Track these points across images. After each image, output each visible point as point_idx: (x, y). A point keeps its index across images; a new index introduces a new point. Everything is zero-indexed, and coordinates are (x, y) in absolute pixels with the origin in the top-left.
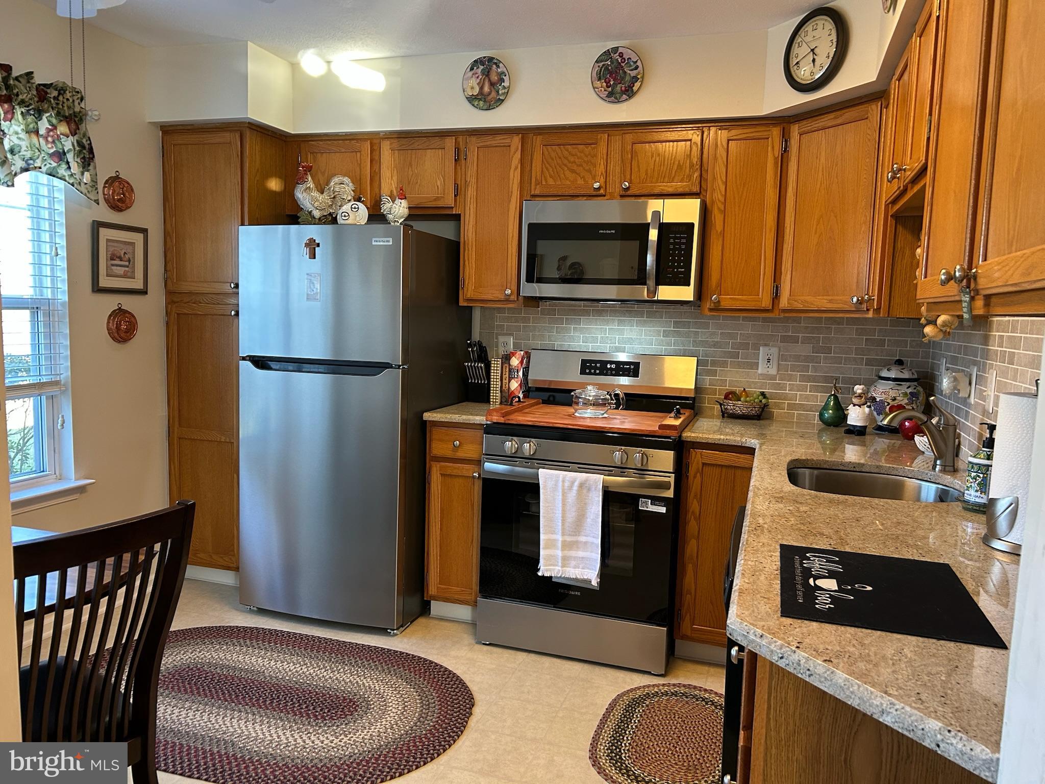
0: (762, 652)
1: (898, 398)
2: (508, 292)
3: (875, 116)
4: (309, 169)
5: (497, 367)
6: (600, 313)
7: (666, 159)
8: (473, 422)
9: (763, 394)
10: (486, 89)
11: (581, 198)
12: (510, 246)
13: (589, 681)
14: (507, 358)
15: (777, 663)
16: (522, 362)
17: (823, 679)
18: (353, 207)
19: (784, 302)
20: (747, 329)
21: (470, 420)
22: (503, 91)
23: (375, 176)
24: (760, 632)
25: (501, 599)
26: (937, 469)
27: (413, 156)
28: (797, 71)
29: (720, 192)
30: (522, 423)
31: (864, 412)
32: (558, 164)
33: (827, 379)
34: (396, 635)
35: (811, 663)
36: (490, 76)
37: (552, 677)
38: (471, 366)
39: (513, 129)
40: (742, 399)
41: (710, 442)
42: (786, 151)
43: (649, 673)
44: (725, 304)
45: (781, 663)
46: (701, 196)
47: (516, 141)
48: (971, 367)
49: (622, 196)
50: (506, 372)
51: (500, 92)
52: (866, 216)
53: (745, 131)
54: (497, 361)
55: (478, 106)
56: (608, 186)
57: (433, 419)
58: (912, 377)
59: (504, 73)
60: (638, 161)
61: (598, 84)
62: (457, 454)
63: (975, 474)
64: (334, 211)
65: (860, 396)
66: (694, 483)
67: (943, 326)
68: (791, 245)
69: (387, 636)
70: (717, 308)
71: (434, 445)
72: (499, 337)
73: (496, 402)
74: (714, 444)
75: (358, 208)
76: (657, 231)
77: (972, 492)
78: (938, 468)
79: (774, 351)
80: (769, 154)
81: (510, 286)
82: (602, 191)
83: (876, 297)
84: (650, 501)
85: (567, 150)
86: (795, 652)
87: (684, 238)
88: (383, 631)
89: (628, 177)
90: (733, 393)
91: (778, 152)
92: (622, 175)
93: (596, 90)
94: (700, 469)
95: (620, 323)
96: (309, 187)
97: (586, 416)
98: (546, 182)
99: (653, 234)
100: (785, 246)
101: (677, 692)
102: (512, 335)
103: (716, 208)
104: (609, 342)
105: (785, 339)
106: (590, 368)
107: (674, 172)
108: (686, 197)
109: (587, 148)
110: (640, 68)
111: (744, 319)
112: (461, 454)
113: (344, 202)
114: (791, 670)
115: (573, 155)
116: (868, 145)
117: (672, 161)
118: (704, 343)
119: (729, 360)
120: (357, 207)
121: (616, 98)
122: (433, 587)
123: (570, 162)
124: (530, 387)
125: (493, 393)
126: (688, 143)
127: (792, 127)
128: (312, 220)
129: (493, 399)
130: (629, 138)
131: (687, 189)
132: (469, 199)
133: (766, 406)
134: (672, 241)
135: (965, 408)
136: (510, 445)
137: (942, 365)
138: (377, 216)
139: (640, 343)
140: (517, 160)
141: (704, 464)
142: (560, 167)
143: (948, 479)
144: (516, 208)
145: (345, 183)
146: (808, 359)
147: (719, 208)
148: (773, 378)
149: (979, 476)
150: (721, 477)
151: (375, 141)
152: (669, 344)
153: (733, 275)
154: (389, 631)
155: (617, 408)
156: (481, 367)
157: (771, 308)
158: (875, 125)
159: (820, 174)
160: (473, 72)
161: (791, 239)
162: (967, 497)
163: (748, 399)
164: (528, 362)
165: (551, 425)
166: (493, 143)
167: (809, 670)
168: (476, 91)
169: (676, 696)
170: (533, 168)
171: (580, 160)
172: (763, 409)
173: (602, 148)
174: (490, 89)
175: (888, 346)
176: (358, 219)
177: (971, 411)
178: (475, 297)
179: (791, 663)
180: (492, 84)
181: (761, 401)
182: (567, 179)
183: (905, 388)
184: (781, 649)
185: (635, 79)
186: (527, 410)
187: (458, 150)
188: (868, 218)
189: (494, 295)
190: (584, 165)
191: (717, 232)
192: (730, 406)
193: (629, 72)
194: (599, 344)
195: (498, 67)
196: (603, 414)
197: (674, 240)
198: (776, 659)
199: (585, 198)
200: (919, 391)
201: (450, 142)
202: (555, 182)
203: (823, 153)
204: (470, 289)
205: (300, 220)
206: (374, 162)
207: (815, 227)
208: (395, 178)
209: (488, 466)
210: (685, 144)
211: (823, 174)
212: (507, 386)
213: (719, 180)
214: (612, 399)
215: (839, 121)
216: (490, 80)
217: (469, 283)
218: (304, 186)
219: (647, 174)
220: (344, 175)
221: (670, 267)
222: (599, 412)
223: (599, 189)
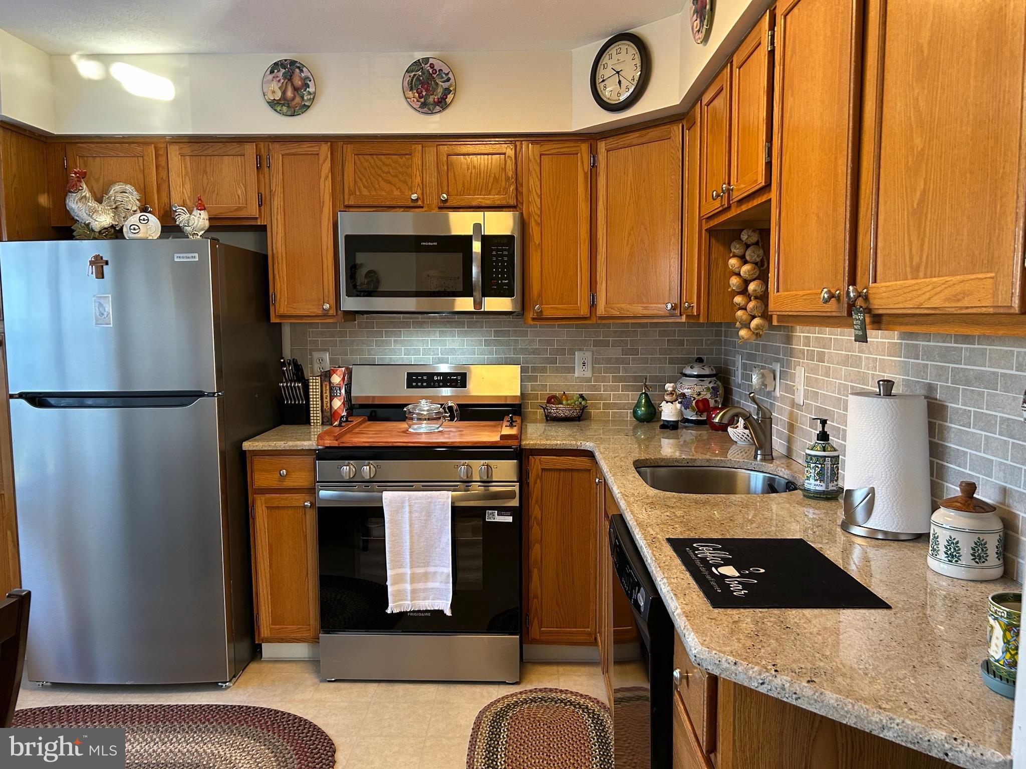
0: (738, 679)
1: (702, 393)
2: (327, 306)
3: (677, 137)
4: (83, 176)
5: (316, 386)
6: (420, 325)
7: (482, 172)
8: (301, 448)
9: (581, 396)
10: (290, 94)
11: (398, 209)
12: (325, 259)
13: (447, 703)
14: (326, 376)
15: (757, 689)
16: (343, 379)
17: (812, 702)
18: (142, 218)
19: (601, 310)
20: (562, 336)
21: (297, 446)
22: (309, 97)
23: (163, 184)
24: (731, 659)
25: (345, 631)
26: (758, 459)
27: (208, 163)
28: (603, 91)
29: (536, 205)
30: (358, 445)
31: (676, 409)
32: (371, 174)
33: (636, 379)
34: (230, 687)
35: (796, 685)
36: (293, 81)
37: (409, 704)
38: (287, 386)
39: (320, 137)
40: (564, 402)
41: (548, 448)
42: (594, 166)
43: (504, 683)
44: (548, 313)
45: (763, 689)
46: (518, 209)
47: (325, 149)
48: (774, 363)
49: (440, 208)
50: (326, 390)
51: (305, 98)
52: (674, 229)
53: (556, 146)
54: (316, 379)
55: (281, 112)
56: (425, 198)
57: (254, 449)
58: (712, 373)
59: (308, 78)
60: (454, 173)
61: (410, 94)
62: (285, 483)
63: (814, 465)
64: (117, 223)
65: (671, 394)
66: (536, 488)
67: (756, 329)
68: (604, 256)
69: (218, 690)
70: (540, 318)
71: (257, 476)
72: (313, 353)
73: (317, 423)
74: (552, 449)
75: (148, 220)
76: (480, 243)
77: (812, 481)
78: (759, 457)
79: (588, 355)
80: (579, 168)
81: (328, 301)
82: (420, 203)
83: (695, 305)
84: (496, 512)
85: (381, 160)
86: (776, 677)
87: (505, 250)
88: (214, 686)
89: (446, 188)
90: (554, 397)
91: (587, 167)
92: (440, 187)
93: (409, 100)
94: (540, 475)
95: (442, 334)
96: (85, 196)
97: (422, 431)
98: (360, 192)
99: (477, 247)
100: (599, 257)
101: (535, 698)
102: (328, 350)
103: (533, 220)
104: (432, 354)
105: (597, 344)
106: (417, 381)
107: (490, 185)
108: (504, 209)
109: (402, 158)
110: (452, 80)
111: (559, 326)
112: (288, 484)
113: (129, 213)
114: (775, 695)
115: (387, 165)
116: (672, 163)
117: (488, 174)
118: (524, 351)
119: (548, 365)
120: (146, 218)
121: (429, 109)
122: (265, 629)
123: (384, 172)
124: (354, 404)
125: (313, 413)
126: (502, 156)
127: (599, 143)
128: (91, 234)
129: (314, 420)
130: (444, 149)
131: (504, 202)
132: (276, 210)
133: (585, 407)
134: (494, 253)
135: (770, 401)
136: (347, 469)
137: (738, 361)
138: (171, 229)
139: (463, 353)
140: (327, 169)
141: (542, 469)
142: (374, 177)
143: (770, 467)
144: (329, 219)
145: (127, 192)
146: (618, 361)
147: (535, 220)
148: (588, 380)
149: (818, 467)
150: (559, 480)
151: (160, 145)
152: (491, 353)
153: (552, 286)
154: (220, 684)
155: (452, 420)
156: (298, 387)
157: (589, 315)
158: (678, 145)
159: (629, 189)
160: (273, 75)
161: (604, 250)
162: (807, 486)
163: (569, 402)
164: (350, 378)
165: (390, 445)
166: (299, 150)
167: (795, 693)
168: (278, 95)
169: (536, 702)
170: (346, 177)
171: (394, 171)
172: (583, 410)
173: (417, 160)
174: (294, 94)
175: (687, 346)
176: (149, 232)
177: (776, 403)
178: (289, 313)
179: (774, 688)
180: (296, 89)
181: (581, 403)
182: (382, 189)
183: (708, 384)
184: (760, 674)
185: (447, 91)
186: (357, 430)
187: (259, 158)
188: (677, 231)
189: (310, 311)
190: (400, 176)
191: (535, 244)
192: (554, 409)
193: (441, 83)
194: (421, 356)
195: (302, 71)
196: (438, 428)
197: (497, 252)
198: (756, 685)
199: (402, 209)
200: (718, 385)
201: (250, 149)
202: (369, 192)
203: (631, 170)
204: (282, 305)
205: (75, 234)
206: (160, 169)
207: (626, 239)
208: (188, 186)
209: (323, 493)
210: (500, 158)
211: (631, 189)
212: (329, 405)
213: (534, 193)
214: (446, 412)
215: (644, 140)
216: (293, 85)
217: (280, 298)
218: (79, 195)
219: (464, 186)
220: (126, 183)
221: (494, 279)
222: (434, 426)
223: (417, 200)
